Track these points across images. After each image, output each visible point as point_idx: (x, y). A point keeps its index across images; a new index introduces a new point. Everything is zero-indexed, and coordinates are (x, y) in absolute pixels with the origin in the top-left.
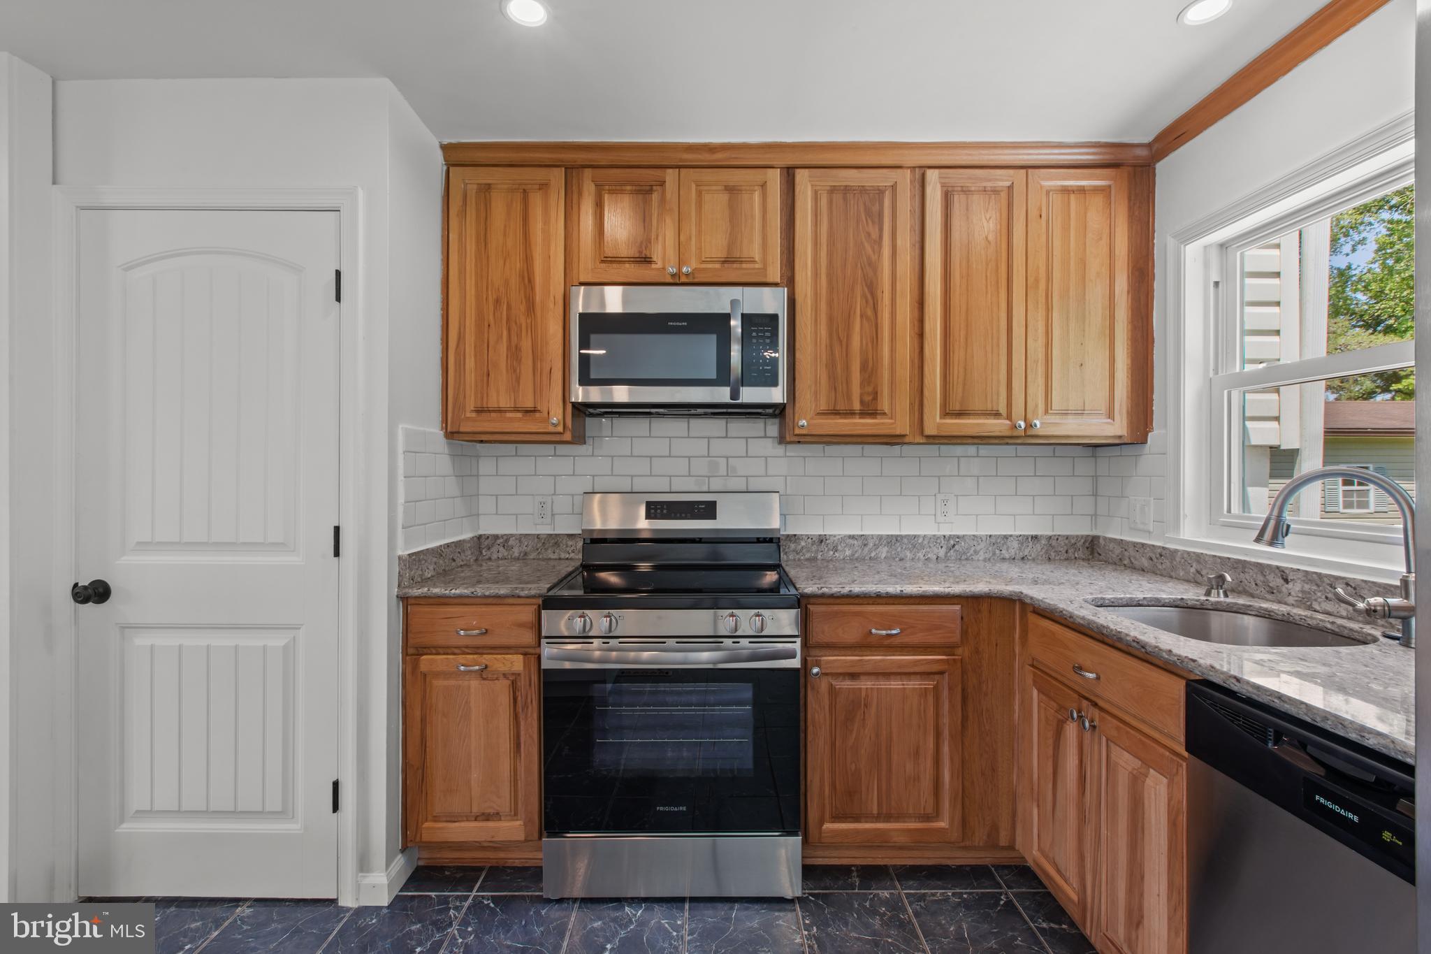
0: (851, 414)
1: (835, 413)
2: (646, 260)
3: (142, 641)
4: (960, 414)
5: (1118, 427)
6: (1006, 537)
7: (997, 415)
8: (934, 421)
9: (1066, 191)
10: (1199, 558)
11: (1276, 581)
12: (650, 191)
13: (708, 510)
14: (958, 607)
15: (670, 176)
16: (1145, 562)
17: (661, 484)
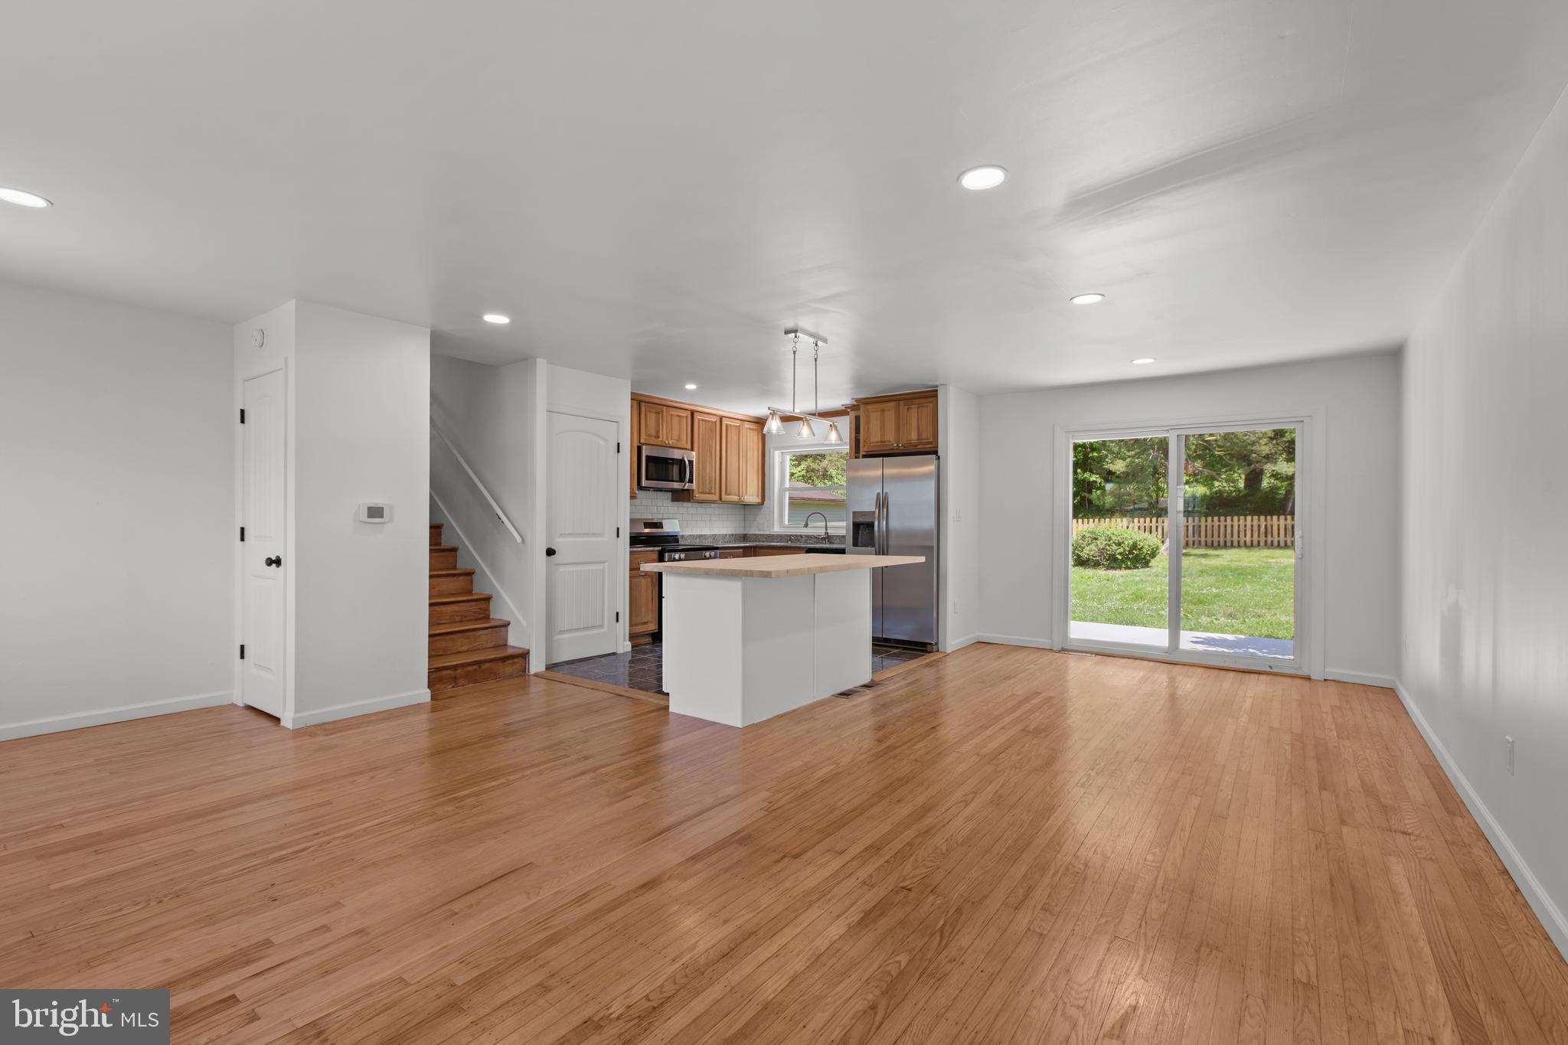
0: (706, 493)
1: (702, 493)
2: (658, 437)
3: (562, 569)
4: (729, 495)
5: (759, 500)
6: (726, 535)
7: (736, 495)
8: (725, 497)
9: (750, 429)
10: (781, 536)
11: (799, 538)
12: (659, 413)
13: (659, 525)
14: (742, 550)
15: (665, 408)
16: (764, 539)
17: (650, 516)
